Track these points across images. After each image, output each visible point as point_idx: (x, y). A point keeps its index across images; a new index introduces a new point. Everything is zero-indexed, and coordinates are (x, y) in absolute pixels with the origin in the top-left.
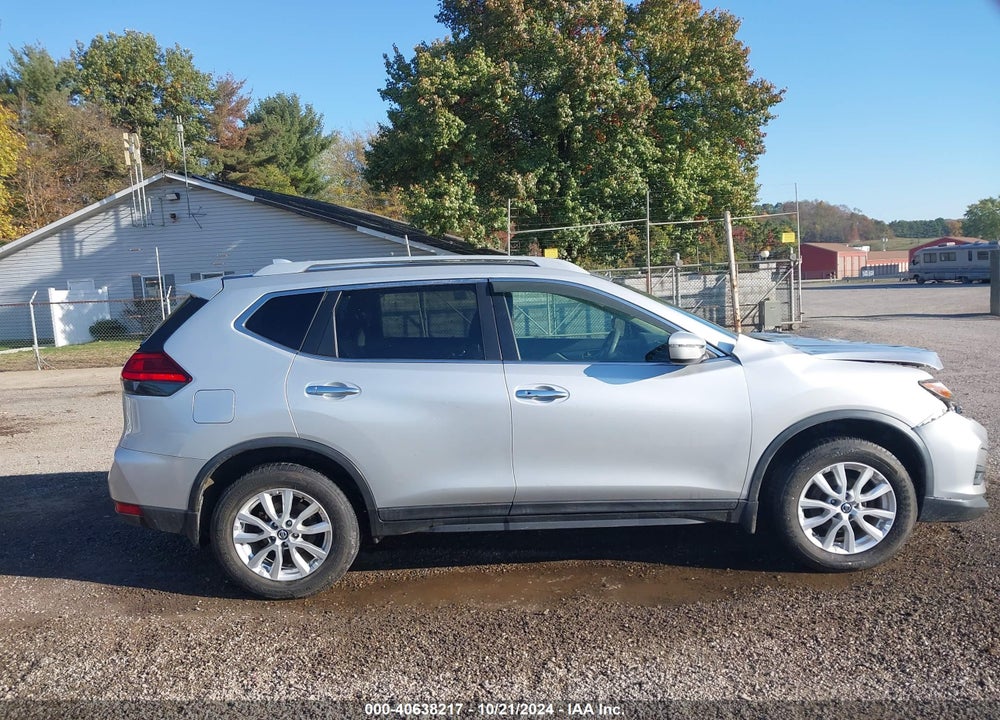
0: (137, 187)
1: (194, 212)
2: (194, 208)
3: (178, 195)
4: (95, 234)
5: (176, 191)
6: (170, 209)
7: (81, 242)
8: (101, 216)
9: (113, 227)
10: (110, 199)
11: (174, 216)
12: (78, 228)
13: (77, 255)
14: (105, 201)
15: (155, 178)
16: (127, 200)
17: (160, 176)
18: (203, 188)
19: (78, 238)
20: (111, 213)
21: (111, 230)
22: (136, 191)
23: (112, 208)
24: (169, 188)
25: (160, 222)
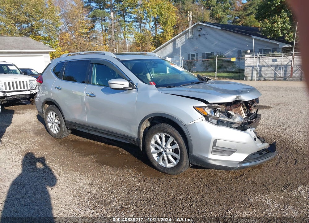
0: (190, 28)
1: (204, 34)
2: (205, 33)
3: (201, 29)
4: (181, 42)
5: (201, 27)
6: (199, 33)
7: (177, 44)
8: (182, 36)
9: (185, 40)
10: (184, 31)
11: (199, 35)
12: (177, 40)
13: (176, 48)
14: (183, 32)
15: (195, 24)
16: (188, 31)
17: (197, 23)
18: (208, 26)
19: (177, 43)
20: (185, 35)
21: (184, 40)
22: (190, 29)
23: (185, 34)
24: (199, 27)
25: (196, 37)
